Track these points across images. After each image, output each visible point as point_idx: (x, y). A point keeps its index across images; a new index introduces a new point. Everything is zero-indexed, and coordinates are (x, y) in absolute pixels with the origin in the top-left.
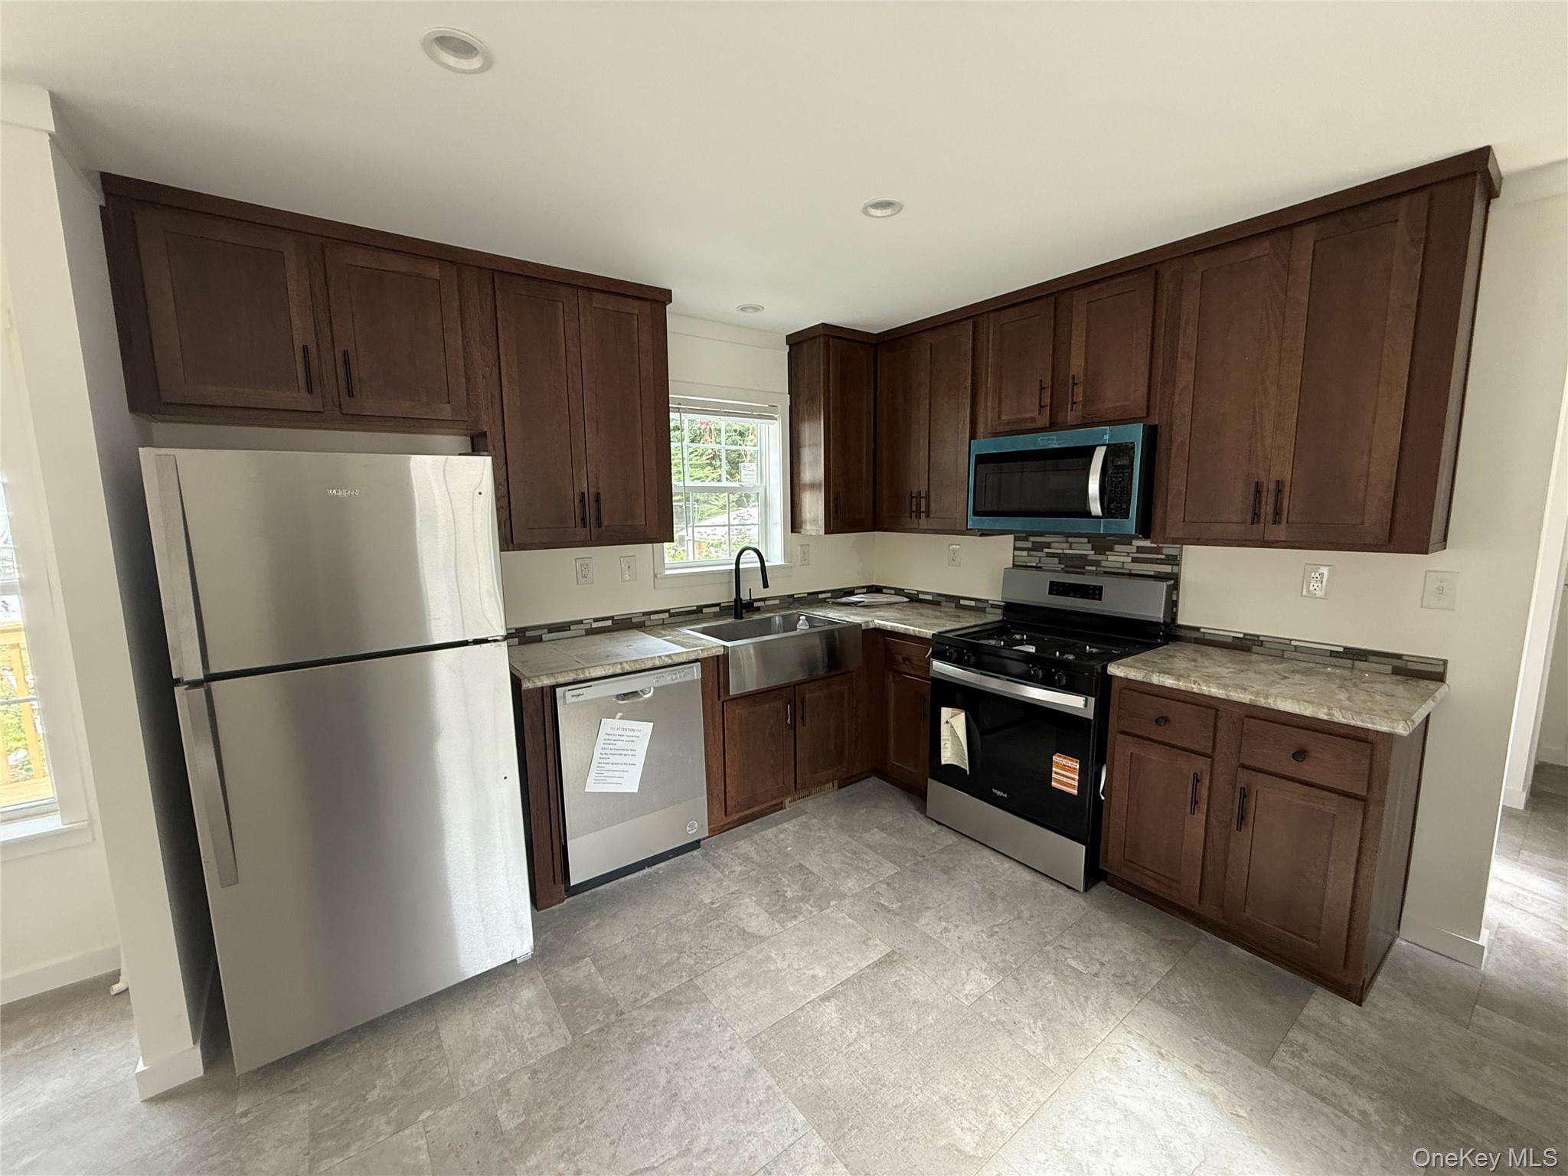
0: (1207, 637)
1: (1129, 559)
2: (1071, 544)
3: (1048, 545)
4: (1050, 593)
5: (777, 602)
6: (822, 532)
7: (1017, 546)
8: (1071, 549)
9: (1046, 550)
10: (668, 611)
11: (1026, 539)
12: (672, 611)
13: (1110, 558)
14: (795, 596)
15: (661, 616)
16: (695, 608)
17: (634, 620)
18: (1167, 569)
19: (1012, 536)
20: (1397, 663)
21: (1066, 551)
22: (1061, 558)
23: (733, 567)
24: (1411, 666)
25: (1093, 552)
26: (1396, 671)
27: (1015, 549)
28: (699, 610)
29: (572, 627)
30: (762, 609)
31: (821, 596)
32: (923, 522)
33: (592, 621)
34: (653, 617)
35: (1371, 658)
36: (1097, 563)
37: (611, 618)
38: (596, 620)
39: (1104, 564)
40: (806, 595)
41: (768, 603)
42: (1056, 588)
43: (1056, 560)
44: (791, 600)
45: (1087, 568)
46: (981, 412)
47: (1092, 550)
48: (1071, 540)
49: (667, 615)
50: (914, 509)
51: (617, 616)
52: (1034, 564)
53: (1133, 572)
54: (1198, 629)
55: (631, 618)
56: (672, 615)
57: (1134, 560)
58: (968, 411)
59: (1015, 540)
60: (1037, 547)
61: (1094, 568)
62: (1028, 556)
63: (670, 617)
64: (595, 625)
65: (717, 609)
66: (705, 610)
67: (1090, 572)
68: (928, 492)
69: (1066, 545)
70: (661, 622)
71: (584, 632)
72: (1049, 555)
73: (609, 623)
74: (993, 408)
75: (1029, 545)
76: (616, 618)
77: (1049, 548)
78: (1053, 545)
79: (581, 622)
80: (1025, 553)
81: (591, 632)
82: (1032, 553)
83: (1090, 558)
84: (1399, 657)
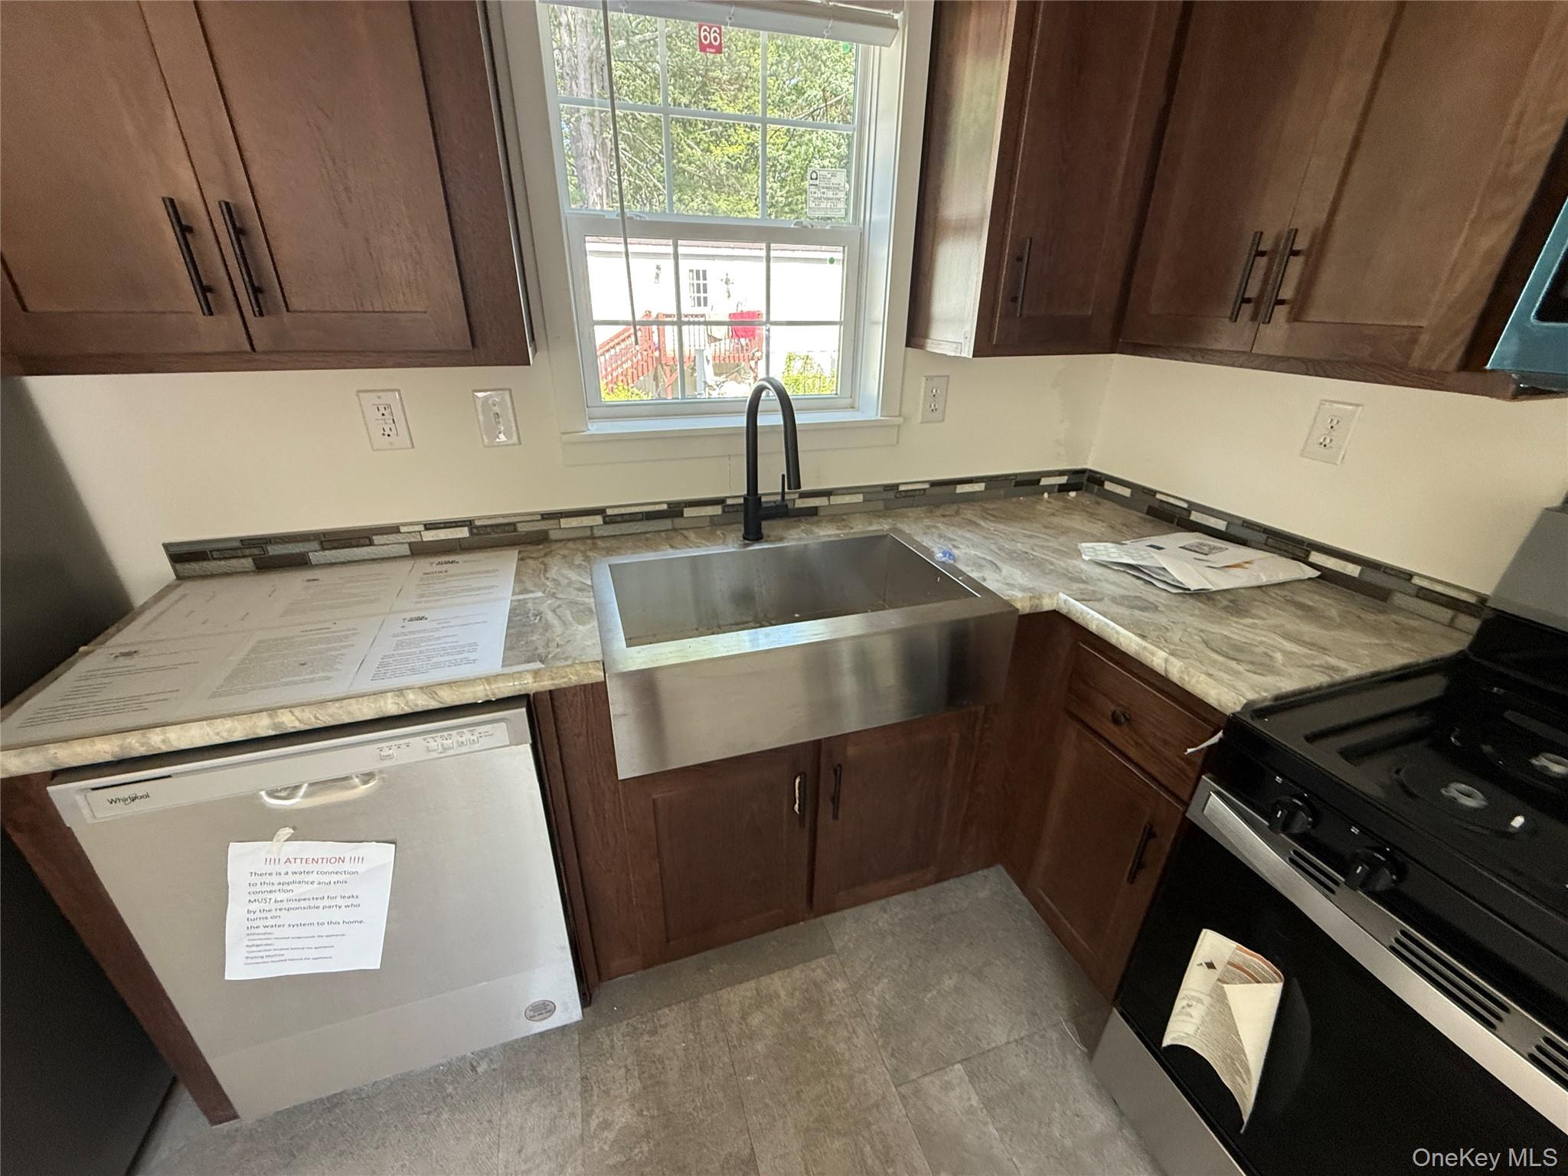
5: (859, 498)
6: (968, 351)
10: (600, 511)
12: (609, 512)
14: (902, 488)
15: (587, 521)
16: (665, 507)
17: (521, 528)
23: (742, 421)
28: (675, 510)
29: (376, 539)
30: (821, 513)
31: (961, 489)
32: (1276, 333)
33: (421, 528)
34: (565, 523)
37: (468, 523)
38: (429, 526)
40: (927, 486)
41: (836, 500)
44: (891, 495)
49: (598, 520)
50: (1252, 292)
51: (480, 518)
55: (514, 524)
56: (609, 520)
63: (605, 523)
64: (429, 536)
65: (717, 510)
66: (688, 512)
68: (1322, 238)
70: (588, 533)
71: (405, 550)
73: (463, 533)
76: (478, 523)
79: (395, 530)
81: (419, 550)
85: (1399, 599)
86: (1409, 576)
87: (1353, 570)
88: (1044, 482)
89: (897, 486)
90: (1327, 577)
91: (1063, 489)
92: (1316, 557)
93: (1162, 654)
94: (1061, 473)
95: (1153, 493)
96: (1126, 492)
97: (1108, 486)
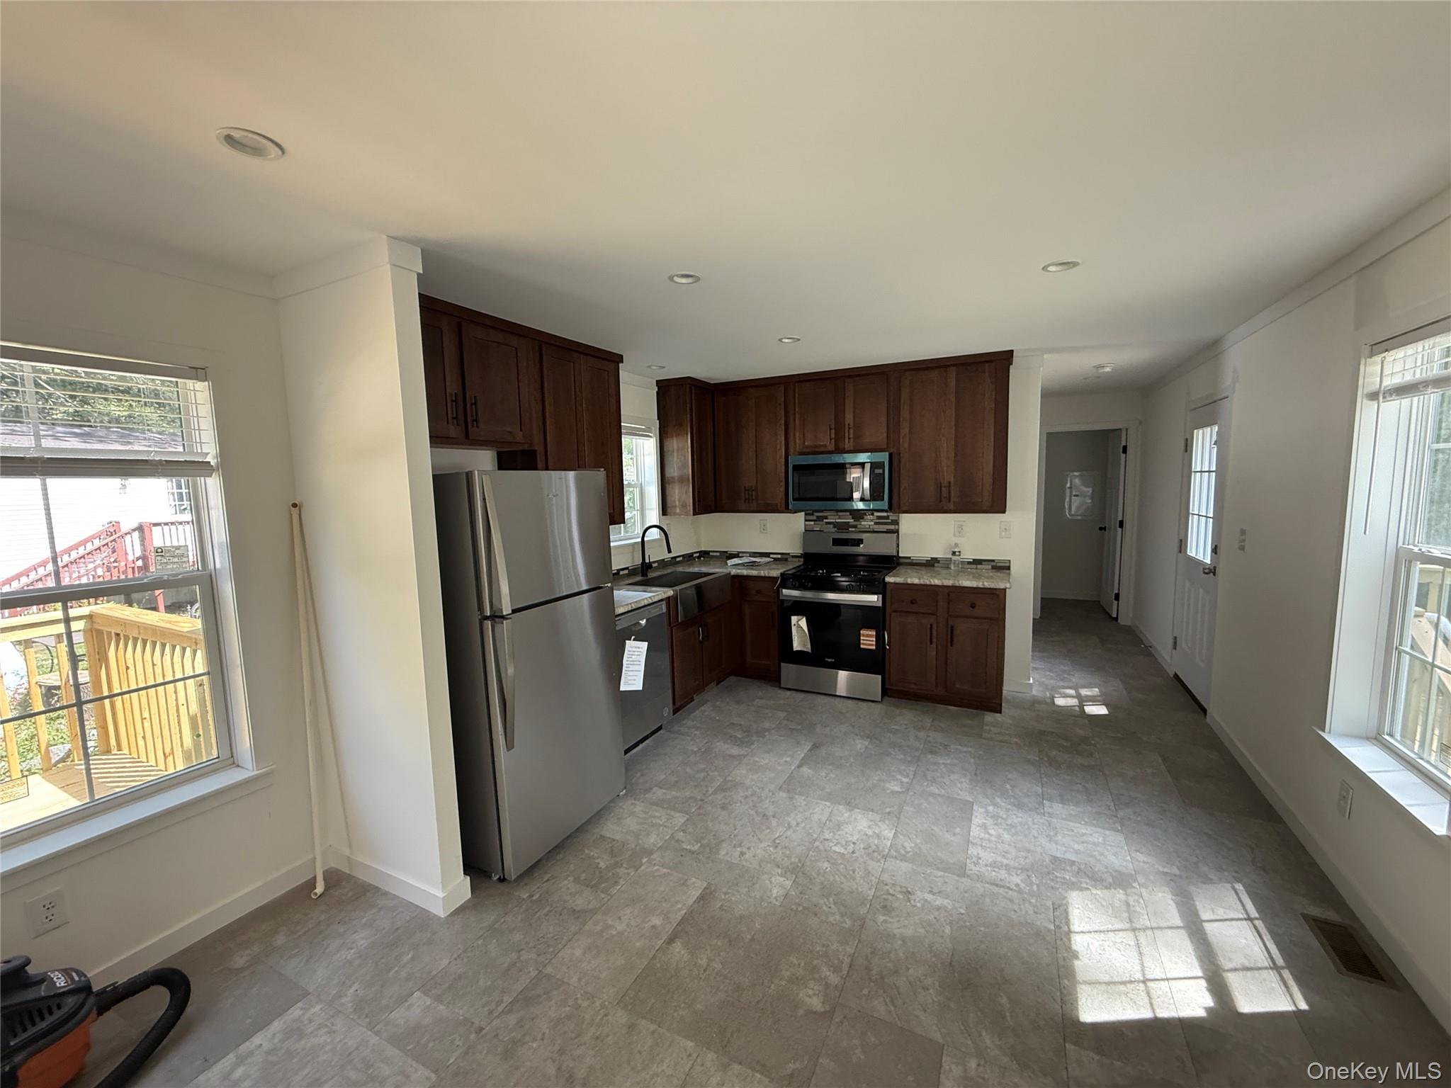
0: (914, 561)
1: (873, 523)
2: (840, 516)
3: (826, 518)
4: (833, 545)
6: (690, 513)
7: (807, 519)
8: (839, 519)
9: (825, 520)
11: (812, 514)
13: (863, 523)
18: (892, 527)
19: (803, 513)
20: (993, 564)
21: (837, 521)
22: (835, 525)
24: (999, 564)
25: (852, 520)
26: (994, 568)
27: (806, 520)
31: (678, 559)
35: (984, 563)
36: (855, 526)
39: (859, 526)
42: (837, 542)
43: (832, 526)
45: (850, 529)
46: (791, 438)
47: (853, 518)
48: (840, 514)
50: (746, 498)
52: (818, 529)
53: (876, 530)
54: (910, 558)
57: (876, 523)
58: (783, 438)
59: (806, 514)
60: (820, 519)
61: (853, 529)
62: (814, 524)
65: (626, 572)
66: (621, 573)
67: (852, 531)
68: (756, 486)
69: (837, 517)
72: (827, 523)
74: (800, 439)
75: (815, 518)
77: (827, 518)
78: (829, 517)
80: (812, 523)
82: (816, 522)
83: (851, 524)
84: (993, 561)
85: (789, 560)
86: (789, 554)
87: (779, 556)
88: (695, 555)
89: (664, 560)
90: (775, 559)
91: (699, 557)
92: (771, 556)
93: (762, 572)
94: (697, 552)
95: (726, 552)
96: (718, 554)
97: (711, 554)
